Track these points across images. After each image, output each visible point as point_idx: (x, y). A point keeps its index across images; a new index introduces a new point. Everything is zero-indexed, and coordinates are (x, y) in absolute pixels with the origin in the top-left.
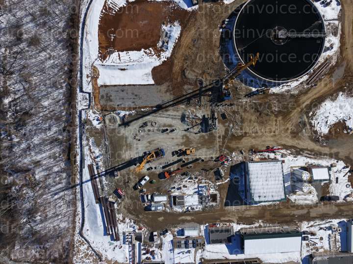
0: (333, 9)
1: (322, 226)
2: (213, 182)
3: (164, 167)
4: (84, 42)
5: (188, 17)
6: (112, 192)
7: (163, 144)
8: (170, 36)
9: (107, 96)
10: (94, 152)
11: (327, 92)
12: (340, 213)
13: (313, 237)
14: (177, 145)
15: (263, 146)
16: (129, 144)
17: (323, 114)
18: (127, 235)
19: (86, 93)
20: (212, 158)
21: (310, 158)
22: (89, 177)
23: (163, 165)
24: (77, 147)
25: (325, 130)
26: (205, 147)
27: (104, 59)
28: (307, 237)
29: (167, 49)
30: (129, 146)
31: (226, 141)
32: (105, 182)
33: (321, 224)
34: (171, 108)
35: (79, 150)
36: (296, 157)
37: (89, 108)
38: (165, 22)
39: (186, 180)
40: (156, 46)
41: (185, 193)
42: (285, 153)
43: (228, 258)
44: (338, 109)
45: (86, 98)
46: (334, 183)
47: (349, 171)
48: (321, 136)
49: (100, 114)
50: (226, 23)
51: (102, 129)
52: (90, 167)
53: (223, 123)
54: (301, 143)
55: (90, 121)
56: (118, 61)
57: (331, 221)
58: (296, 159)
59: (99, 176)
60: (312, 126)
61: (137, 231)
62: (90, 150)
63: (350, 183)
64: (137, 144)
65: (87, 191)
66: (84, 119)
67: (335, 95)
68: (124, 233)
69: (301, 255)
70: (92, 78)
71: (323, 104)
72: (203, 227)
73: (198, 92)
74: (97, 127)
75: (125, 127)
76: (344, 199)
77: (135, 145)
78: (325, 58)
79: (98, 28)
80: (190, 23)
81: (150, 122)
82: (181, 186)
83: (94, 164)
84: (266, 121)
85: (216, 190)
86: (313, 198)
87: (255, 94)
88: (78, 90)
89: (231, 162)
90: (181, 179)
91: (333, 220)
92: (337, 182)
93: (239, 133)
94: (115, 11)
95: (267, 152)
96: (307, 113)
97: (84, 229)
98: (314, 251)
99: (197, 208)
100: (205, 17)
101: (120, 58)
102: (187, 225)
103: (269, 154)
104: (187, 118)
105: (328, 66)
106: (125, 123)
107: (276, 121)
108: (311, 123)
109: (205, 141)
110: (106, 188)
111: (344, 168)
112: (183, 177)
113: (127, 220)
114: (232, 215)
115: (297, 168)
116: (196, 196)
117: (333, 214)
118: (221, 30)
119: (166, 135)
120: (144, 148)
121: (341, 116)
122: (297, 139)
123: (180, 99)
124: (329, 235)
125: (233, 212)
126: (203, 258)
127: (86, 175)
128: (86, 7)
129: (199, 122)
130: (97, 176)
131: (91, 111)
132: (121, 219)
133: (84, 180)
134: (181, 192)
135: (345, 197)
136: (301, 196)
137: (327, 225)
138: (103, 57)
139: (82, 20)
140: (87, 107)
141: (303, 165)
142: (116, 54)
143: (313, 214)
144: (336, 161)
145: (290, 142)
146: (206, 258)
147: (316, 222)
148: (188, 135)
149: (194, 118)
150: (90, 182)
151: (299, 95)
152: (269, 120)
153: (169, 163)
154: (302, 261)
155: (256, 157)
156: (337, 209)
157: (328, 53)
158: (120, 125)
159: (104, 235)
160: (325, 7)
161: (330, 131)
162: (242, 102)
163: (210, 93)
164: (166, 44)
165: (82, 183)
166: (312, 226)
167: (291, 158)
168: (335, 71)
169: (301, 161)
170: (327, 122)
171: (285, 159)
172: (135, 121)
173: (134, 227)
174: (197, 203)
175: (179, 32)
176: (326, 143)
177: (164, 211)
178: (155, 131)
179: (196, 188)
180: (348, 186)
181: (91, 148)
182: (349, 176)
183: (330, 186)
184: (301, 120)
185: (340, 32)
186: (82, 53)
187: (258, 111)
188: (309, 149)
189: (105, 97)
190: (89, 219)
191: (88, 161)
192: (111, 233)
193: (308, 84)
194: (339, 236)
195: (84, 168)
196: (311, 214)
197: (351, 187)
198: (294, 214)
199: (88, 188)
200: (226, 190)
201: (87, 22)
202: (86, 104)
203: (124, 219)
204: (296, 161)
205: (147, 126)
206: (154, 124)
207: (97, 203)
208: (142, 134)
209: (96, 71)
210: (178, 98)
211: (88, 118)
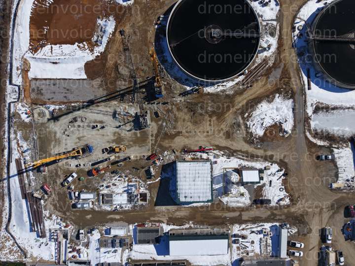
0: (272, 9)
1: (253, 230)
2: (143, 181)
3: (93, 165)
4: (15, 34)
6: (39, 188)
7: (93, 140)
8: (105, 31)
9: (38, 90)
10: (22, 147)
11: (263, 93)
12: (272, 217)
13: (243, 240)
14: (108, 142)
15: (196, 145)
16: (58, 139)
17: (259, 115)
18: (53, 233)
19: (15, 85)
20: (144, 156)
21: (243, 159)
22: (16, 172)
23: (93, 162)
24: (5, 140)
25: (260, 132)
26: (138, 145)
27: (35, 52)
28: (238, 240)
29: (101, 43)
30: (58, 142)
31: (159, 139)
32: (32, 177)
33: (253, 228)
34: (103, 104)
35: (6, 144)
36: (229, 158)
37: (18, 101)
38: (101, 16)
39: (115, 178)
40: (91, 40)
41: (114, 192)
42: (219, 154)
43: (155, 259)
44: (275, 111)
45: (15, 91)
46: (267, 187)
47: (283, 175)
48: (256, 138)
49: (29, 107)
50: (161, 19)
51: (30, 123)
52: (18, 162)
53: (156, 122)
54: (235, 144)
55: (19, 114)
56: (50, 54)
57: (263, 225)
58: (229, 160)
59: (26, 171)
60: (247, 128)
61: (63, 228)
62: (18, 144)
63: (283, 187)
64: (66, 140)
65: (14, 186)
66: (13, 113)
67: (271, 96)
68: (50, 230)
69: (231, 259)
70: (23, 70)
71: (259, 106)
72: (131, 227)
73: (132, 88)
74: (25, 121)
75: (55, 122)
76: (277, 203)
77: (64, 141)
78: (262, 59)
79: (29, 20)
80: (125, 18)
81: (79, 117)
82: (111, 184)
83: (22, 158)
84: (200, 120)
85: (146, 189)
86: (246, 201)
87: (190, 94)
88: (8, 82)
89: (162, 161)
90: (111, 177)
91: (265, 224)
92: (270, 186)
93: (173, 132)
94: (49, 3)
95: (200, 152)
96: (242, 114)
97: (10, 224)
98: (245, 254)
99: (126, 207)
100: (141, 13)
101: (51, 52)
102: (115, 223)
103: (202, 154)
104: (118, 114)
105: (265, 67)
106: (55, 118)
107: (210, 121)
108: (247, 125)
109: (137, 138)
110: (33, 184)
111: (277, 171)
112: (113, 175)
113: (54, 217)
114: (162, 215)
115: (230, 170)
116: (125, 195)
117: (266, 218)
118: (156, 26)
119: (97, 132)
120: (73, 144)
121: (278, 119)
122: (231, 141)
123: (113, 95)
124: (261, 239)
125: (163, 212)
126: (130, 258)
127: (14, 170)
129: (131, 119)
130: (24, 170)
131: (20, 104)
132: (48, 215)
133: (11, 174)
134: (110, 190)
135: (279, 201)
136: (233, 199)
137: (259, 229)
138: (34, 49)
139: (13, 11)
140: (16, 100)
141: (237, 167)
142: (49, 46)
143: (245, 217)
144: (270, 163)
145: (224, 143)
146: (133, 258)
147: (247, 226)
148: (120, 133)
149: (125, 115)
150: (17, 176)
151: (234, 96)
152: (203, 120)
153: (99, 160)
154: (232, 264)
155: (189, 157)
156: (269, 213)
157: (265, 54)
158: (49, 120)
159: (30, 232)
161: (265, 133)
162: (176, 101)
163: (144, 90)
164: (100, 38)
165: (9, 177)
166: (243, 229)
167: (224, 159)
168: (271, 72)
169: (234, 163)
170: (262, 124)
171: (219, 160)
172: (65, 116)
173: (60, 225)
174: (125, 202)
175: (114, 27)
176: (261, 145)
177: (92, 209)
178: (85, 127)
179: (126, 187)
180: (281, 190)
181: (19, 142)
182: (283, 179)
183: (264, 189)
184: (236, 121)
185: (278, 32)
186: (12, 46)
187: (192, 111)
188: (243, 150)
189: (36, 90)
190: (16, 215)
191: (16, 155)
192: (36, 229)
193: (243, 84)
194: (271, 241)
195: (11, 162)
196: (243, 217)
197: (284, 190)
198: (225, 217)
199: (15, 183)
200: (157, 190)
202: (15, 97)
203: (51, 215)
204: (230, 163)
205: (76, 121)
206: (84, 120)
207: (23, 198)
208: (72, 129)
209: (27, 64)
210: (112, 94)
211: (17, 111)
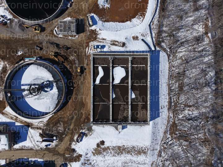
5: (93, 10)
38: (108, 9)
50: (69, 4)
79: (149, 2)
80: (92, 6)
94: (138, 15)
100: (82, 9)
118: (72, 1)
128: (155, 16)
139: (158, 8)
160: (5, 16)
201: (155, 6)
